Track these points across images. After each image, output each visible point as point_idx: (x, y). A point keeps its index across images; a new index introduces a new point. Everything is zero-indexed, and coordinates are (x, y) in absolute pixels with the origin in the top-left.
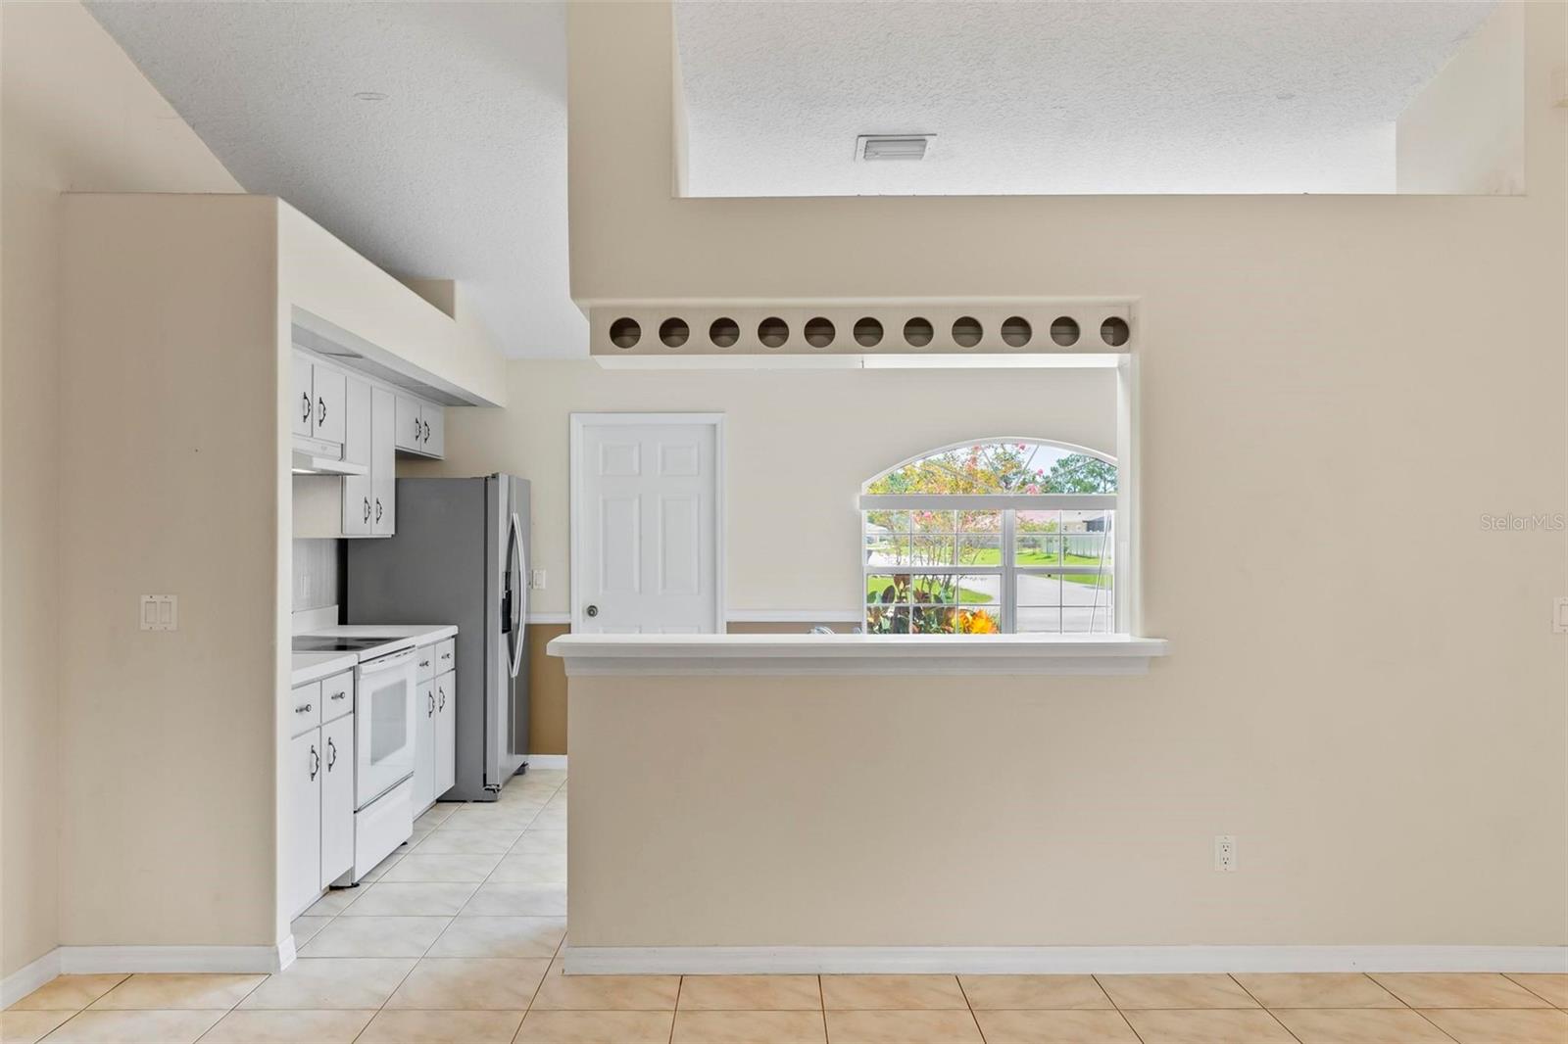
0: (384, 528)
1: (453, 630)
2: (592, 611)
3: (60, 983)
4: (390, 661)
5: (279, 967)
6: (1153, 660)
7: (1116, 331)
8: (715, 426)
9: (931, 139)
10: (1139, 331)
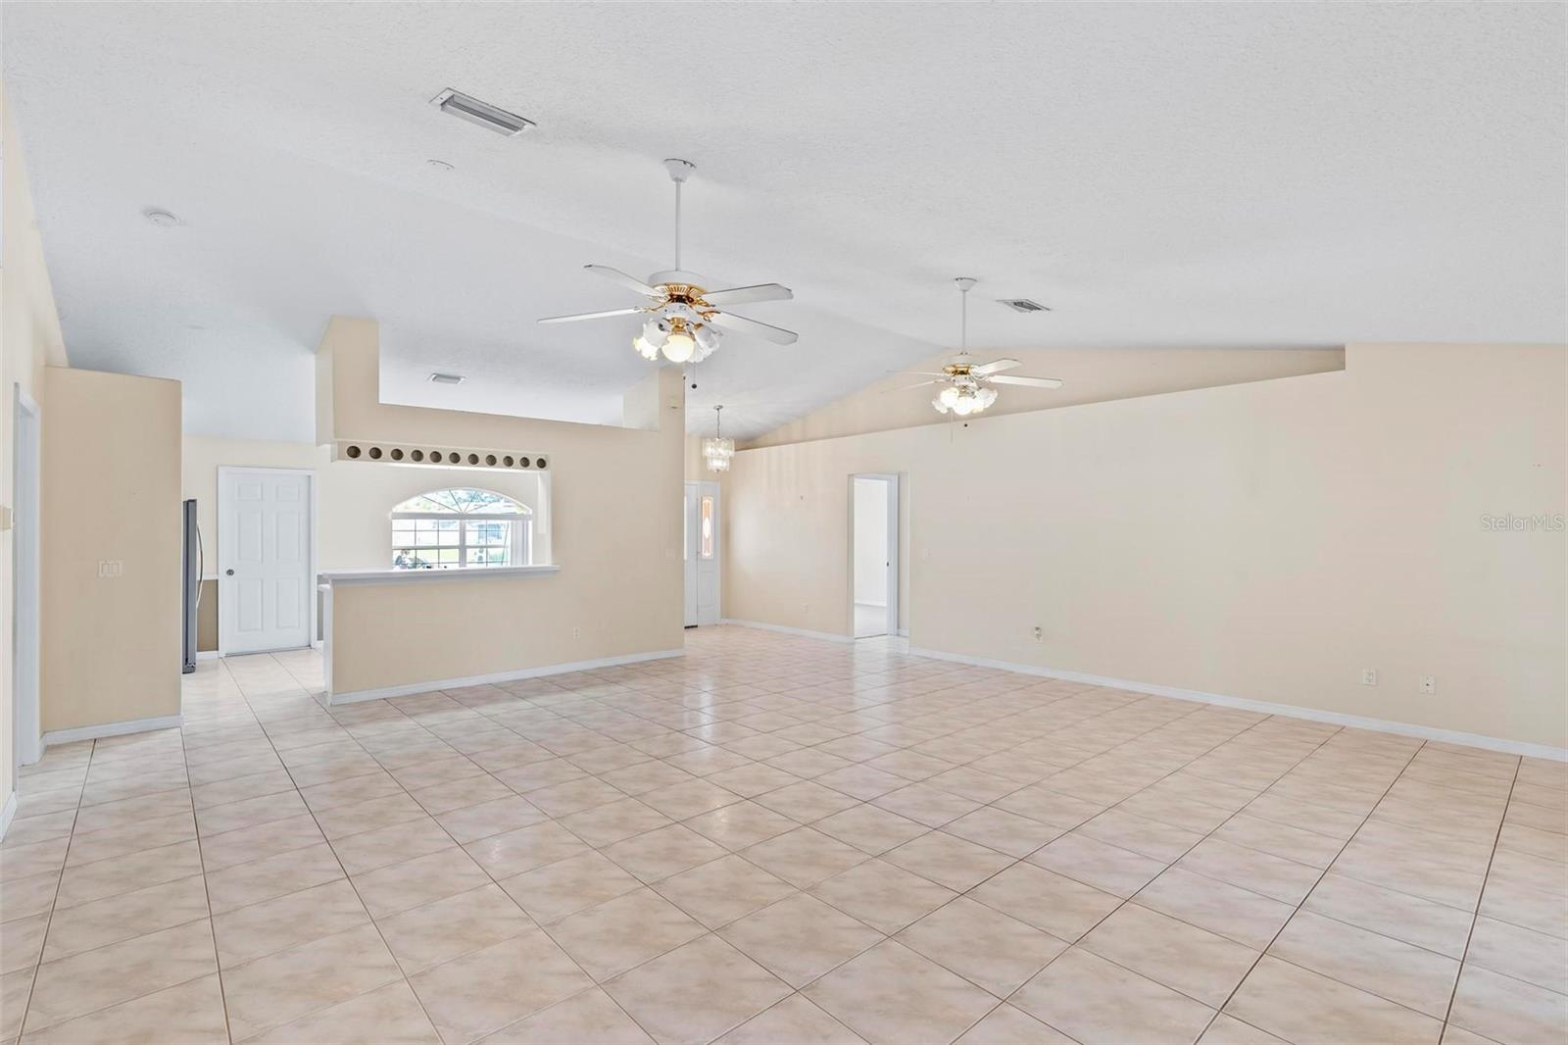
2: (230, 572)
6: (555, 572)
7: (542, 463)
8: (309, 477)
9: (462, 379)
10: (550, 464)
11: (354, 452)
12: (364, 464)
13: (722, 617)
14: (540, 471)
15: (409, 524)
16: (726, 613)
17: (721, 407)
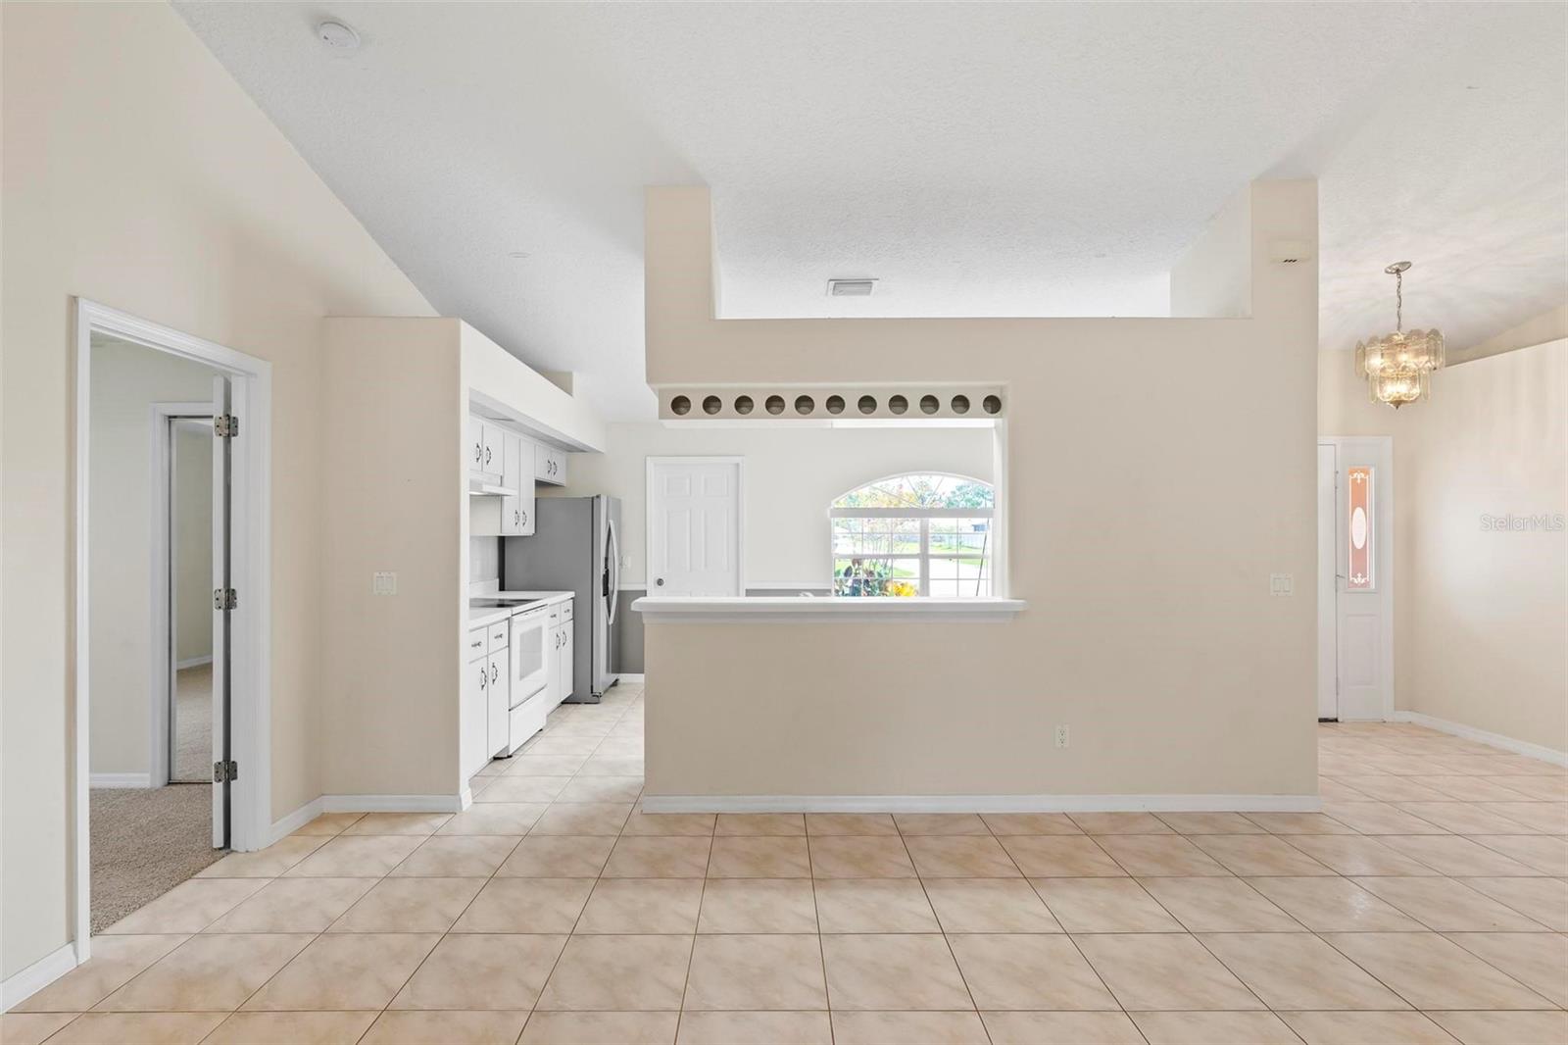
0: (528, 530)
1: (572, 594)
2: (660, 582)
3: (322, 819)
4: (532, 614)
5: (461, 808)
6: (1016, 614)
7: (993, 404)
8: (738, 465)
9: (875, 283)
10: (1008, 404)
11: (680, 404)
12: (697, 424)
13: (1396, 708)
14: (989, 422)
15: (860, 524)
16: (1408, 701)
17: (1407, 265)
